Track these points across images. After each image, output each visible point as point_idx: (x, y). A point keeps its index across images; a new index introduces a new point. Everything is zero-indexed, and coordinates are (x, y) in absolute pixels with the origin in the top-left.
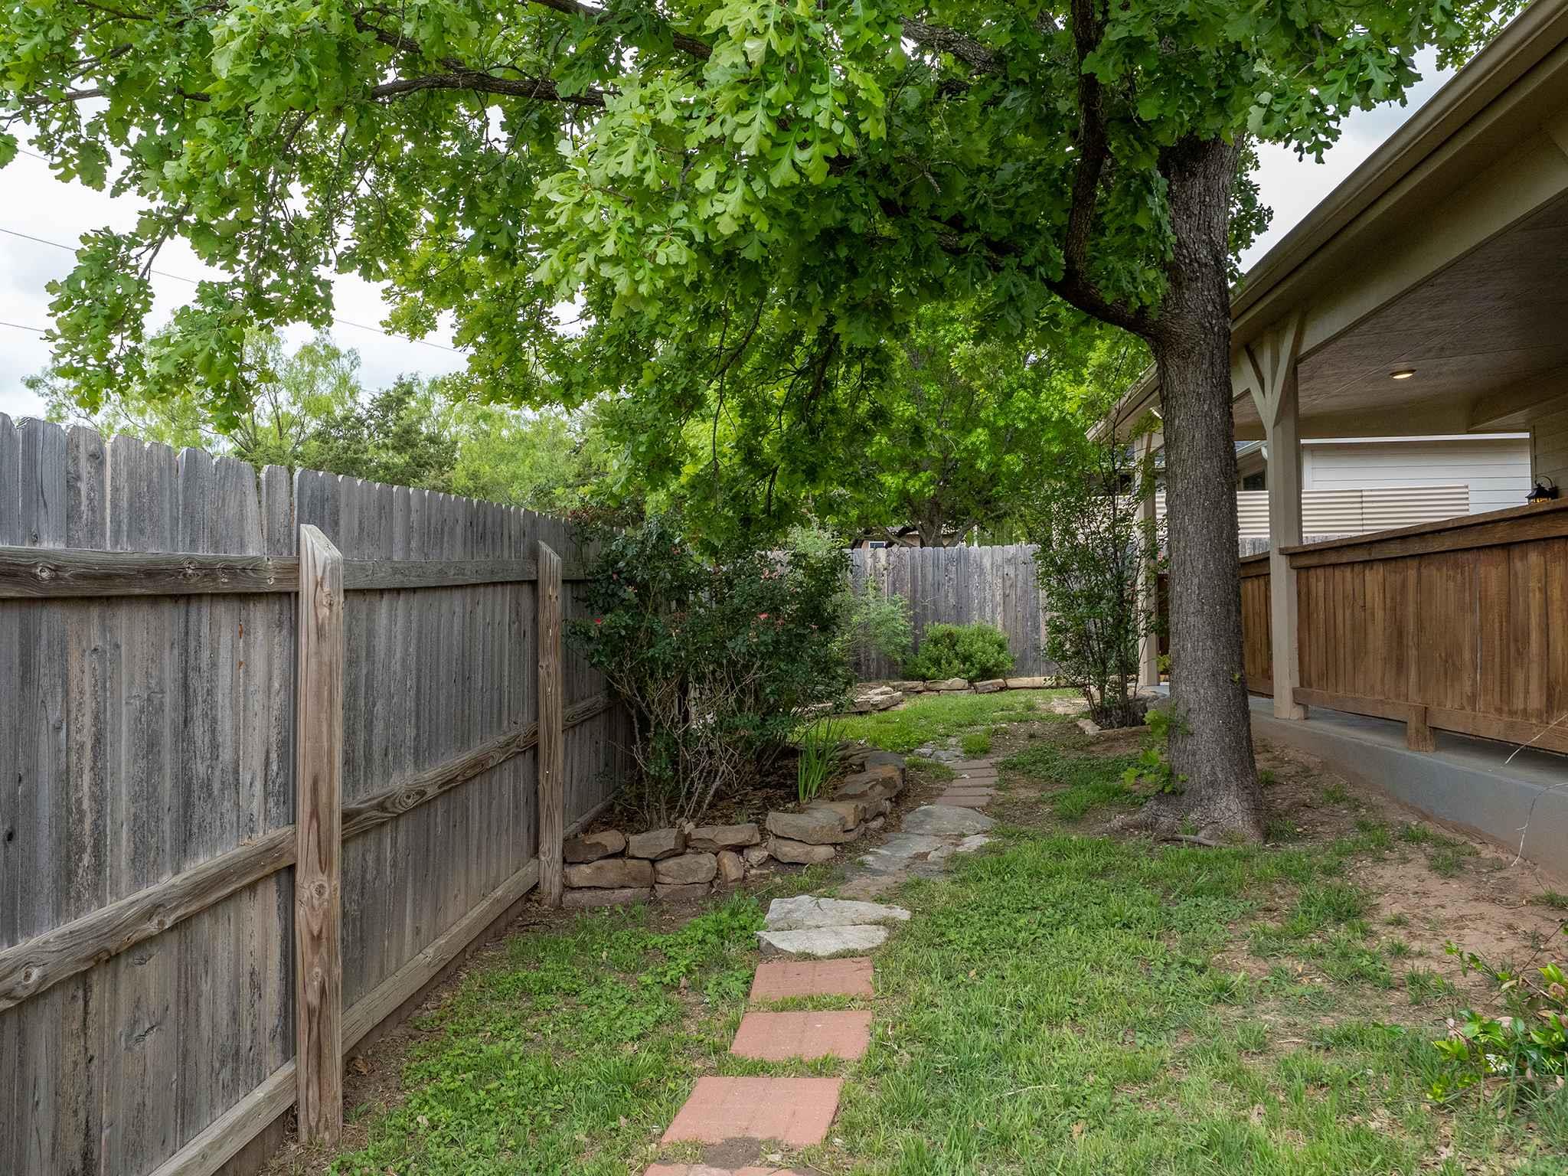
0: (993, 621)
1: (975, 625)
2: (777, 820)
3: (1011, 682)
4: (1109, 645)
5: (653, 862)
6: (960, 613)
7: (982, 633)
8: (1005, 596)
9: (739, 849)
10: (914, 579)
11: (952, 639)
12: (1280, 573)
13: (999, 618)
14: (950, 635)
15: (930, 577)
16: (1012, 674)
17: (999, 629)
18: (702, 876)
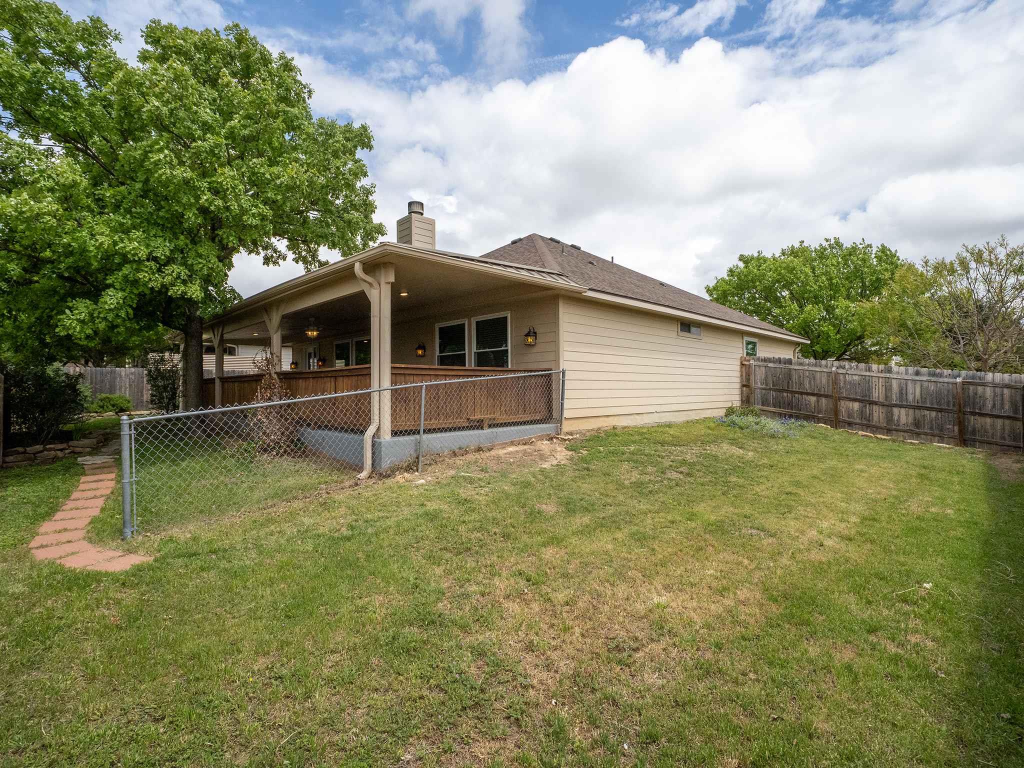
0: (125, 393)
1: (117, 395)
2: (71, 443)
3: (132, 413)
4: (170, 400)
5: (34, 454)
6: (112, 390)
7: (120, 397)
8: (130, 385)
9: (61, 450)
10: (91, 378)
11: (109, 399)
12: (217, 382)
13: (127, 392)
14: (108, 398)
15: (99, 378)
16: (132, 411)
17: (128, 395)
18: (51, 456)
